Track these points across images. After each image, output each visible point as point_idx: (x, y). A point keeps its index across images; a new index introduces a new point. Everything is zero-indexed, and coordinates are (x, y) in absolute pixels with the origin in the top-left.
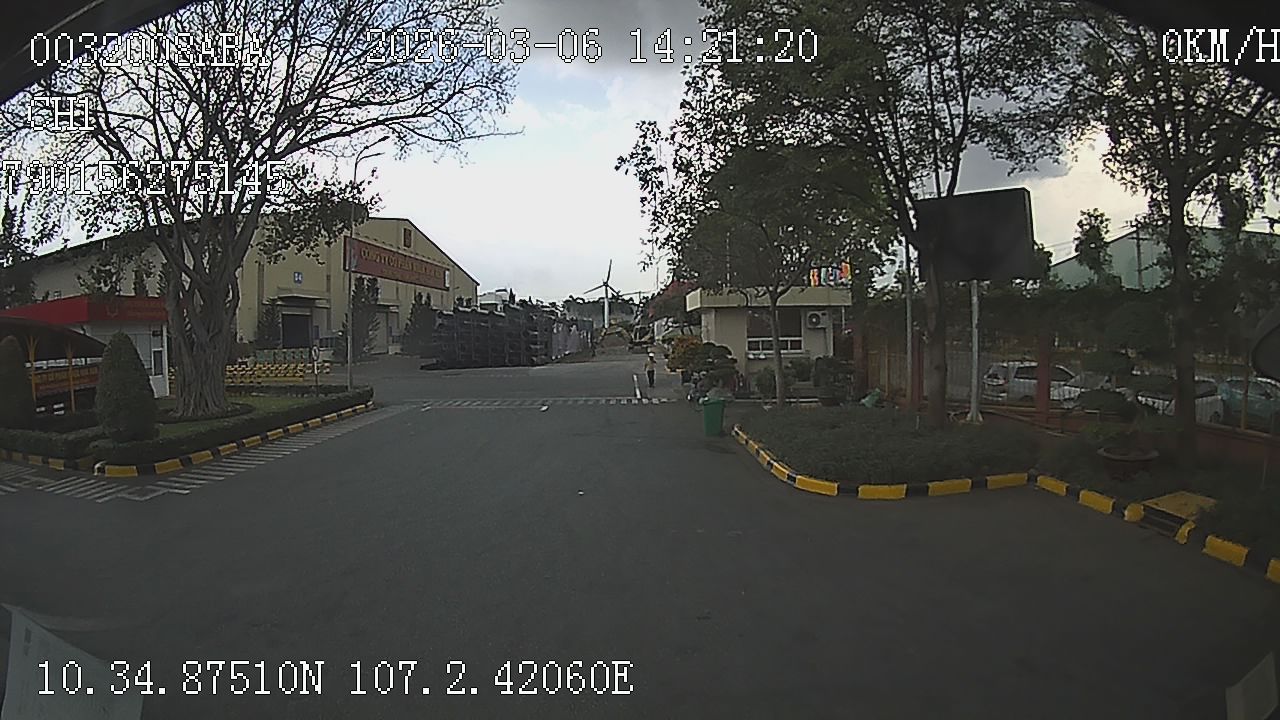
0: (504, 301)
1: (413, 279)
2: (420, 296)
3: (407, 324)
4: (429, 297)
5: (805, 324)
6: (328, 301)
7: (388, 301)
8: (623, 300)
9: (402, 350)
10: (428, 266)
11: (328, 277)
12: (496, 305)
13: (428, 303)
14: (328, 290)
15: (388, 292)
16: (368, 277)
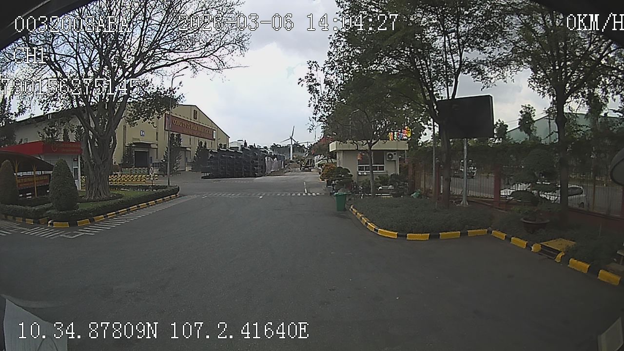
0: (241, 146)
1: (198, 135)
2: (201, 143)
3: (195, 156)
4: (206, 144)
5: (386, 159)
6: (157, 145)
7: (185, 145)
8: (300, 146)
9: (192, 169)
10: (206, 129)
11: (157, 133)
12: (238, 147)
13: (205, 146)
14: (157, 140)
15: (185, 141)
16: (176, 133)
